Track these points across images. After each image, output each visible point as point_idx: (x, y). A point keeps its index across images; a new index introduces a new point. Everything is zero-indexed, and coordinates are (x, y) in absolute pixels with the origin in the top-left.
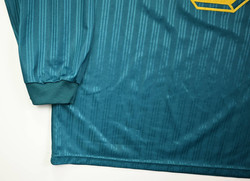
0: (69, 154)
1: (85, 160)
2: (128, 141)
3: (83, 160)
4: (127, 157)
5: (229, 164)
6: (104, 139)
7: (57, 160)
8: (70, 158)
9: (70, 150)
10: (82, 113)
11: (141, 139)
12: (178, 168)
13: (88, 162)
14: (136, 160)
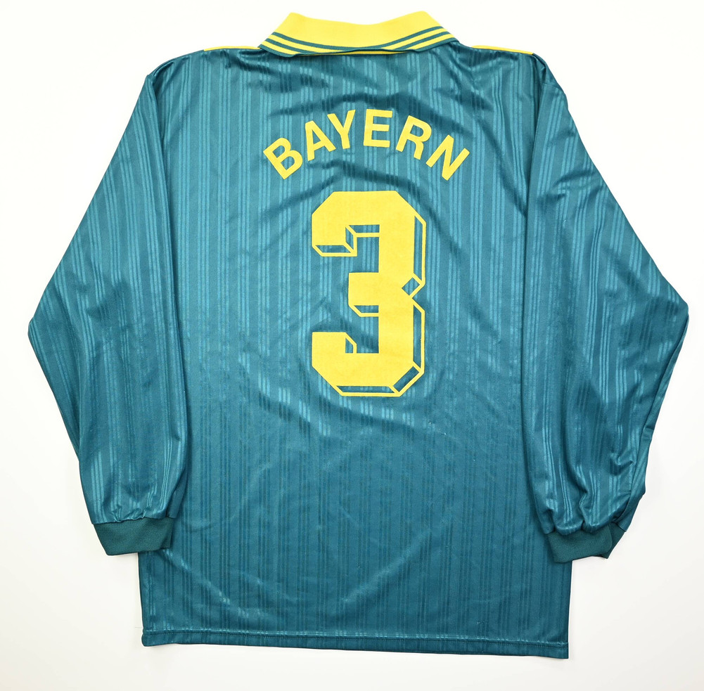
0: (170, 628)
1: (198, 636)
2: (265, 602)
3: (195, 636)
4: (268, 629)
5: (439, 631)
6: (226, 601)
7: (150, 638)
8: (173, 634)
9: (172, 621)
10: (186, 561)
11: (286, 597)
12: (354, 643)
13: (205, 639)
14: (282, 633)
